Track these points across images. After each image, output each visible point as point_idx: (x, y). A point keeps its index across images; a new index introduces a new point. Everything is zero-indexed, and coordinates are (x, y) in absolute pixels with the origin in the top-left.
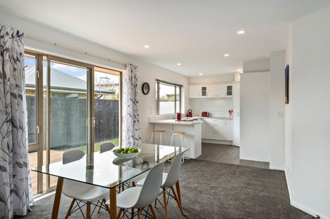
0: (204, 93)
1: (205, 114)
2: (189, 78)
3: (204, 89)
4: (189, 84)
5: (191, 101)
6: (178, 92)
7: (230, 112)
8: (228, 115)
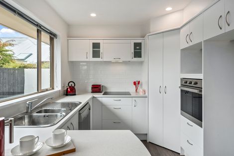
0: (96, 54)
1: (97, 89)
2: (68, 26)
3: (96, 46)
4: (69, 36)
5: (72, 66)
6: (45, 57)
7: (135, 83)
8: (132, 89)
